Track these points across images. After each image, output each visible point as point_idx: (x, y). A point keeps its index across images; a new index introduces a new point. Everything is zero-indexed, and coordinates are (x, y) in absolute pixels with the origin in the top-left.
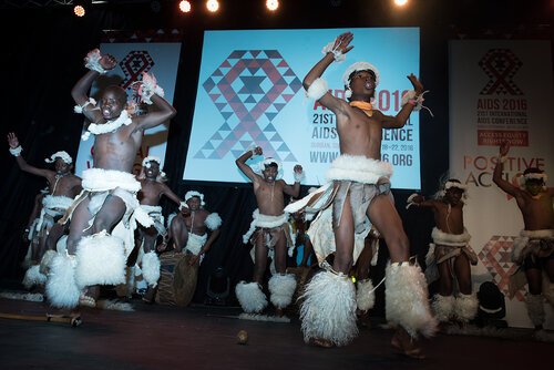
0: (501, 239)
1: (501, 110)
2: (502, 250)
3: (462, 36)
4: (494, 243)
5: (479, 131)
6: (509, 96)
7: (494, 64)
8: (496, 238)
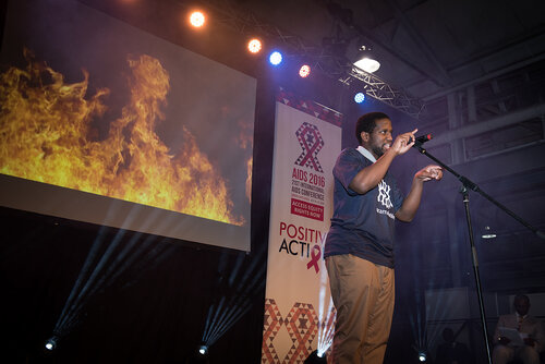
0: (301, 306)
1: (308, 182)
2: (301, 316)
3: (286, 101)
4: (296, 309)
5: (293, 200)
6: (313, 171)
7: (306, 138)
8: (297, 305)
